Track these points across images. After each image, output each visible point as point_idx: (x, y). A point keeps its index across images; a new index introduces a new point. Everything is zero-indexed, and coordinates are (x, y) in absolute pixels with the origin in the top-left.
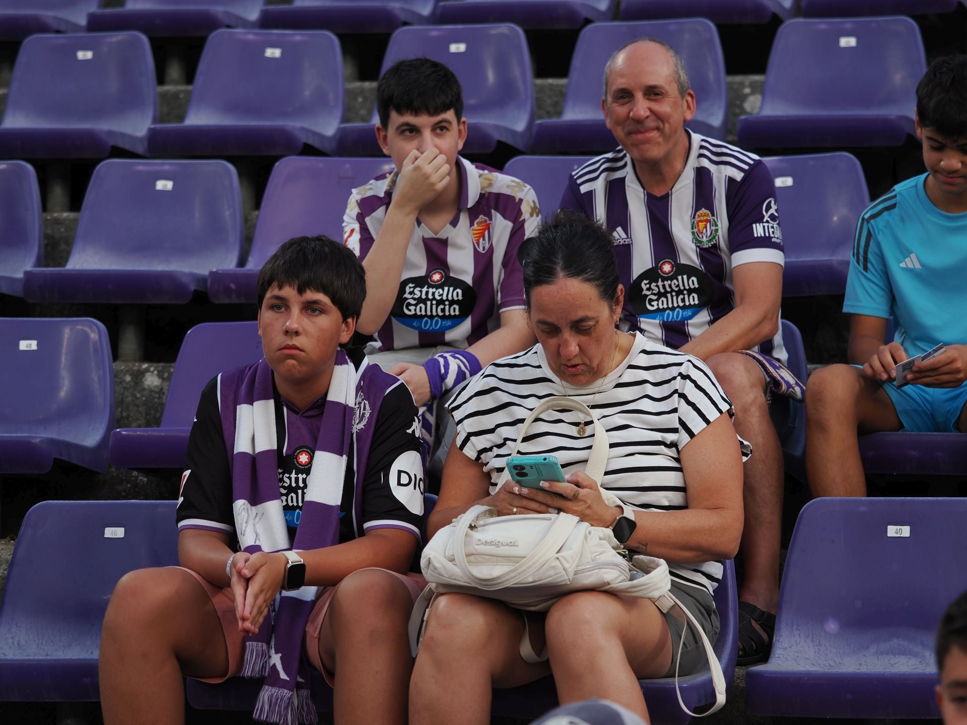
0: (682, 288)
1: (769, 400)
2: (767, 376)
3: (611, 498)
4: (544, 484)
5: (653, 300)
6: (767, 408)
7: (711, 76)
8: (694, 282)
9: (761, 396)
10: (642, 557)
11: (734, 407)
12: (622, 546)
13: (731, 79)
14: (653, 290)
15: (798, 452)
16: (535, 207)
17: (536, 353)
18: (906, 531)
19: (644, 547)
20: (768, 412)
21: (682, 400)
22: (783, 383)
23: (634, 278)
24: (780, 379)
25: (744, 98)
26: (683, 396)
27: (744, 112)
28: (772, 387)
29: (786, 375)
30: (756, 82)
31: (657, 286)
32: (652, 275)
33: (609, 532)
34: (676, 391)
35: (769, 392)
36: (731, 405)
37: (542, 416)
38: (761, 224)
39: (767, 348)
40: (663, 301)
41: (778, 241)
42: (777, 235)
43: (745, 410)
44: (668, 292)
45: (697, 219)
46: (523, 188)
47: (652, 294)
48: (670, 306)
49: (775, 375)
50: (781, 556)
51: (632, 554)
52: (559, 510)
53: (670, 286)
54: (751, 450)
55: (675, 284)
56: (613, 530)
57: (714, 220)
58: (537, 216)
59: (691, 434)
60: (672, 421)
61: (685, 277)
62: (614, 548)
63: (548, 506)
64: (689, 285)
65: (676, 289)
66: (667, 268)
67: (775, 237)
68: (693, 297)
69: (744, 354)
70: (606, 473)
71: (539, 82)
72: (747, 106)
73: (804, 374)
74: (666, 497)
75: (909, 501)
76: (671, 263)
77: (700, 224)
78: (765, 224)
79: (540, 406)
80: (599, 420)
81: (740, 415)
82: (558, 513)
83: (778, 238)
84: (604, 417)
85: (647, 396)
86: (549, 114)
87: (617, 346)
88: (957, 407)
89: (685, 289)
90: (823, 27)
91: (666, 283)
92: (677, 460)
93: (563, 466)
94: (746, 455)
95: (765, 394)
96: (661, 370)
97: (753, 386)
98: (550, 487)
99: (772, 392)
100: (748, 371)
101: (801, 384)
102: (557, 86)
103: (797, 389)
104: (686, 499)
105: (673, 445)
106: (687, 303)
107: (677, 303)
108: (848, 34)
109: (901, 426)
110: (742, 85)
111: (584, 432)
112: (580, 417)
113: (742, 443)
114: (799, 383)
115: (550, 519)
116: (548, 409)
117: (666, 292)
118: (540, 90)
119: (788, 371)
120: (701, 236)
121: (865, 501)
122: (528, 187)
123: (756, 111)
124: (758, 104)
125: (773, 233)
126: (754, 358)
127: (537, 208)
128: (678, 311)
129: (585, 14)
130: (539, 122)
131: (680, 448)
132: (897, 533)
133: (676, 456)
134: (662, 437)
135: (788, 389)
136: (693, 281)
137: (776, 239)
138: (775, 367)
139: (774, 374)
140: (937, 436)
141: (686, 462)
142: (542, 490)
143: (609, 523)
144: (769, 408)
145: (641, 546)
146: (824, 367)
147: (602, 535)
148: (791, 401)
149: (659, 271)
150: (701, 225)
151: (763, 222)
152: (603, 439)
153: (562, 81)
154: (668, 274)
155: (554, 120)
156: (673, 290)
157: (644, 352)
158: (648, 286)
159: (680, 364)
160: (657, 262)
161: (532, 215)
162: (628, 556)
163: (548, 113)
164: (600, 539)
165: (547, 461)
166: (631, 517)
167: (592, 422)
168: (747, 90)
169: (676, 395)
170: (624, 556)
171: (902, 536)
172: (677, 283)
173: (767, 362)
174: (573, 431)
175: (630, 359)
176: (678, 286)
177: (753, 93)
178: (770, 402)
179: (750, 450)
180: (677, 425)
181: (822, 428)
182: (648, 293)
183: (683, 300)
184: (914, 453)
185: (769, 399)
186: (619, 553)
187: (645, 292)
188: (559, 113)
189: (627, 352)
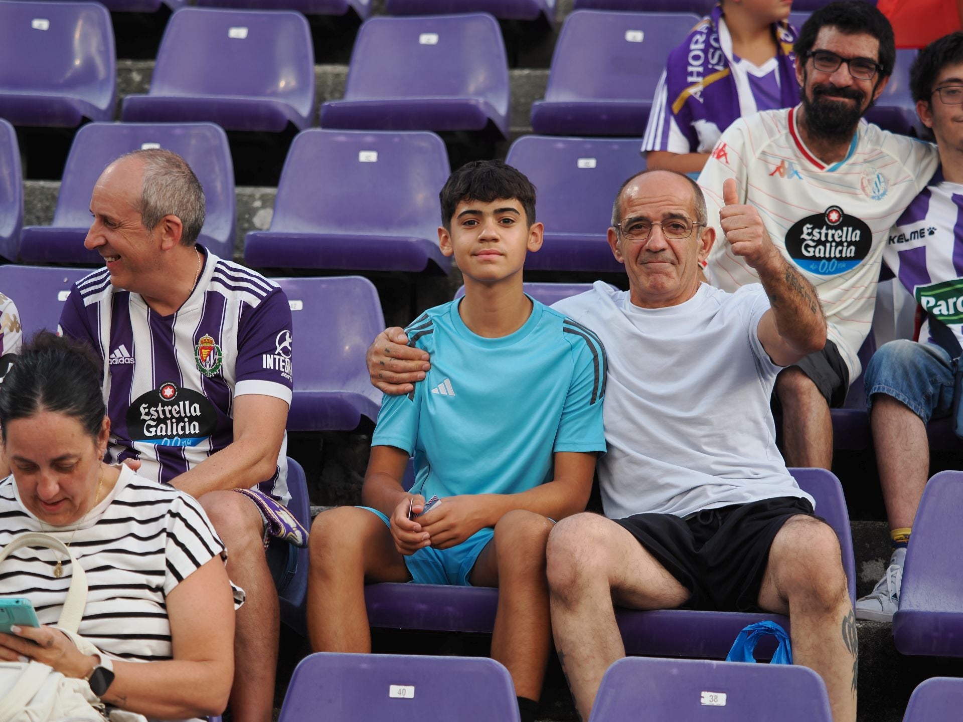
0: (183, 415)
1: (267, 544)
2: (265, 518)
3: (87, 646)
4: (15, 629)
5: (152, 426)
6: (264, 553)
7: (219, 186)
8: (196, 410)
9: (257, 539)
10: (120, 712)
11: (228, 550)
12: (99, 700)
13: (240, 190)
14: (152, 415)
15: (297, 602)
16: (15, 322)
17: (11, 484)
18: (409, 692)
19: (123, 701)
20: (265, 556)
21: (171, 541)
22: (282, 525)
23: (133, 401)
24: (278, 521)
25: (253, 212)
26: (171, 535)
27: (252, 227)
28: (271, 530)
29: (287, 518)
30: (267, 195)
31: (157, 411)
32: (151, 399)
33: (85, 684)
34: (164, 530)
35: (267, 536)
36: (223, 547)
37: (16, 553)
38: (272, 356)
39: (267, 486)
40: (161, 428)
41: (288, 377)
42: (287, 371)
43: (239, 554)
44: (168, 419)
45: (200, 345)
46: (4, 300)
47: (150, 419)
48: (169, 433)
49: (274, 517)
50: (273, 715)
51: (109, 708)
52: (30, 658)
53: (170, 412)
54: (244, 598)
55: (176, 410)
56: (90, 682)
57: (218, 348)
58: (18, 331)
59: (179, 578)
60: (158, 563)
61: (187, 403)
62: (90, 702)
63: (19, 653)
64: (190, 412)
65: (177, 416)
66: (168, 392)
67: (285, 372)
68: (194, 425)
69: (240, 492)
70: (84, 618)
71: (29, 183)
72: (257, 221)
73: (307, 518)
74: (149, 646)
75: (414, 659)
76: (173, 387)
77: (203, 350)
78: (275, 356)
79: (13, 543)
80: (77, 559)
81: (233, 559)
82: (29, 662)
83: (288, 374)
84: (84, 556)
85: (132, 535)
86: (39, 221)
87: (101, 480)
88: (472, 558)
89: (186, 416)
90: (342, 139)
91: (166, 408)
92: (163, 606)
93: (37, 609)
94: (238, 602)
95: (263, 537)
96: (148, 507)
97: (248, 528)
98: (22, 632)
99: (269, 535)
100: (244, 511)
101: (303, 528)
102: (49, 189)
103: (298, 534)
104: (171, 649)
105: (159, 589)
106: (187, 432)
107: (177, 430)
108: (369, 148)
109: (410, 578)
110: (252, 196)
111: (61, 572)
112: (58, 557)
113: (234, 589)
114: (301, 526)
115: (19, 668)
116: (22, 545)
117: (166, 418)
118: (31, 192)
119: (289, 513)
120: (204, 364)
121: (367, 657)
122: (9, 300)
123: (265, 227)
124: (269, 219)
125: (284, 367)
126: (252, 497)
127: (17, 323)
128: (177, 440)
129: (83, 111)
130: (27, 228)
131: (166, 592)
132: (400, 694)
133: (161, 601)
134: (147, 580)
135: (287, 533)
136: (195, 408)
137: (286, 374)
138: (274, 508)
139: (272, 515)
140: (449, 589)
141: (172, 609)
142: (13, 635)
143: (84, 674)
144: (266, 553)
145: (119, 700)
146: (330, 509)
147: (76, 688)
148: (291, 545)
149: (160, 394)
150: (205, 352)
151: (274, 354)
152: (81, 580)
153: (55, 184)
154: (169, 398)
155: (45, 227)
156: (173, 417)
157: (131, 486)
158: (147, 410)
159: (170, 501)
160: (158, 386)
161: (11, 331)
162: (104, 711)
163: (38, 218)
164: (75, 691)
165: (20, 604)
166: (109, 667)
167: (69, 562)
168: (258, 204)
169: (164, 535)
170: (100, 711)
171: (406, 697)
172: (178, 409)
173: (266, 502)
174: (49, 570)
175: (115, 493)
176: (179, 412)
177: (264, 206)
178: (268, 546)
179: (242, 597)
180: (164, 567)
181: (326, 576)
182: (147, 418)
183: (183, 428)
184: (423, 607)
185: (266, 542)
186: (95, 708)
187: (143, 417)
188: (50, 220)
189: (111, 486)
